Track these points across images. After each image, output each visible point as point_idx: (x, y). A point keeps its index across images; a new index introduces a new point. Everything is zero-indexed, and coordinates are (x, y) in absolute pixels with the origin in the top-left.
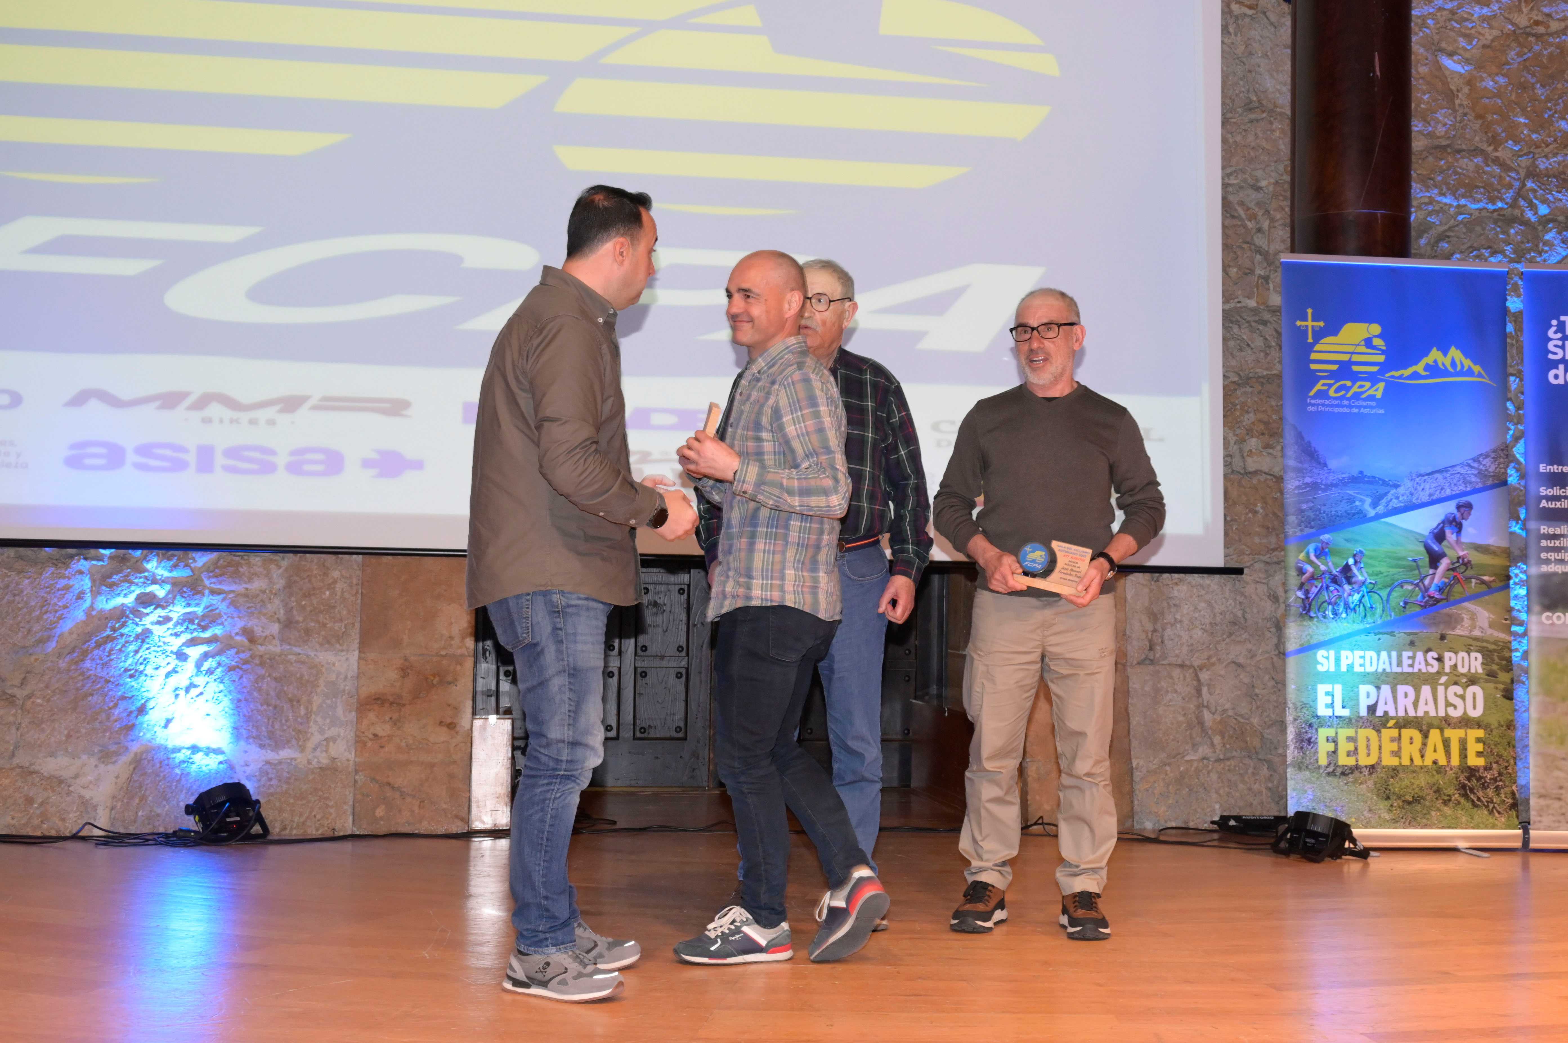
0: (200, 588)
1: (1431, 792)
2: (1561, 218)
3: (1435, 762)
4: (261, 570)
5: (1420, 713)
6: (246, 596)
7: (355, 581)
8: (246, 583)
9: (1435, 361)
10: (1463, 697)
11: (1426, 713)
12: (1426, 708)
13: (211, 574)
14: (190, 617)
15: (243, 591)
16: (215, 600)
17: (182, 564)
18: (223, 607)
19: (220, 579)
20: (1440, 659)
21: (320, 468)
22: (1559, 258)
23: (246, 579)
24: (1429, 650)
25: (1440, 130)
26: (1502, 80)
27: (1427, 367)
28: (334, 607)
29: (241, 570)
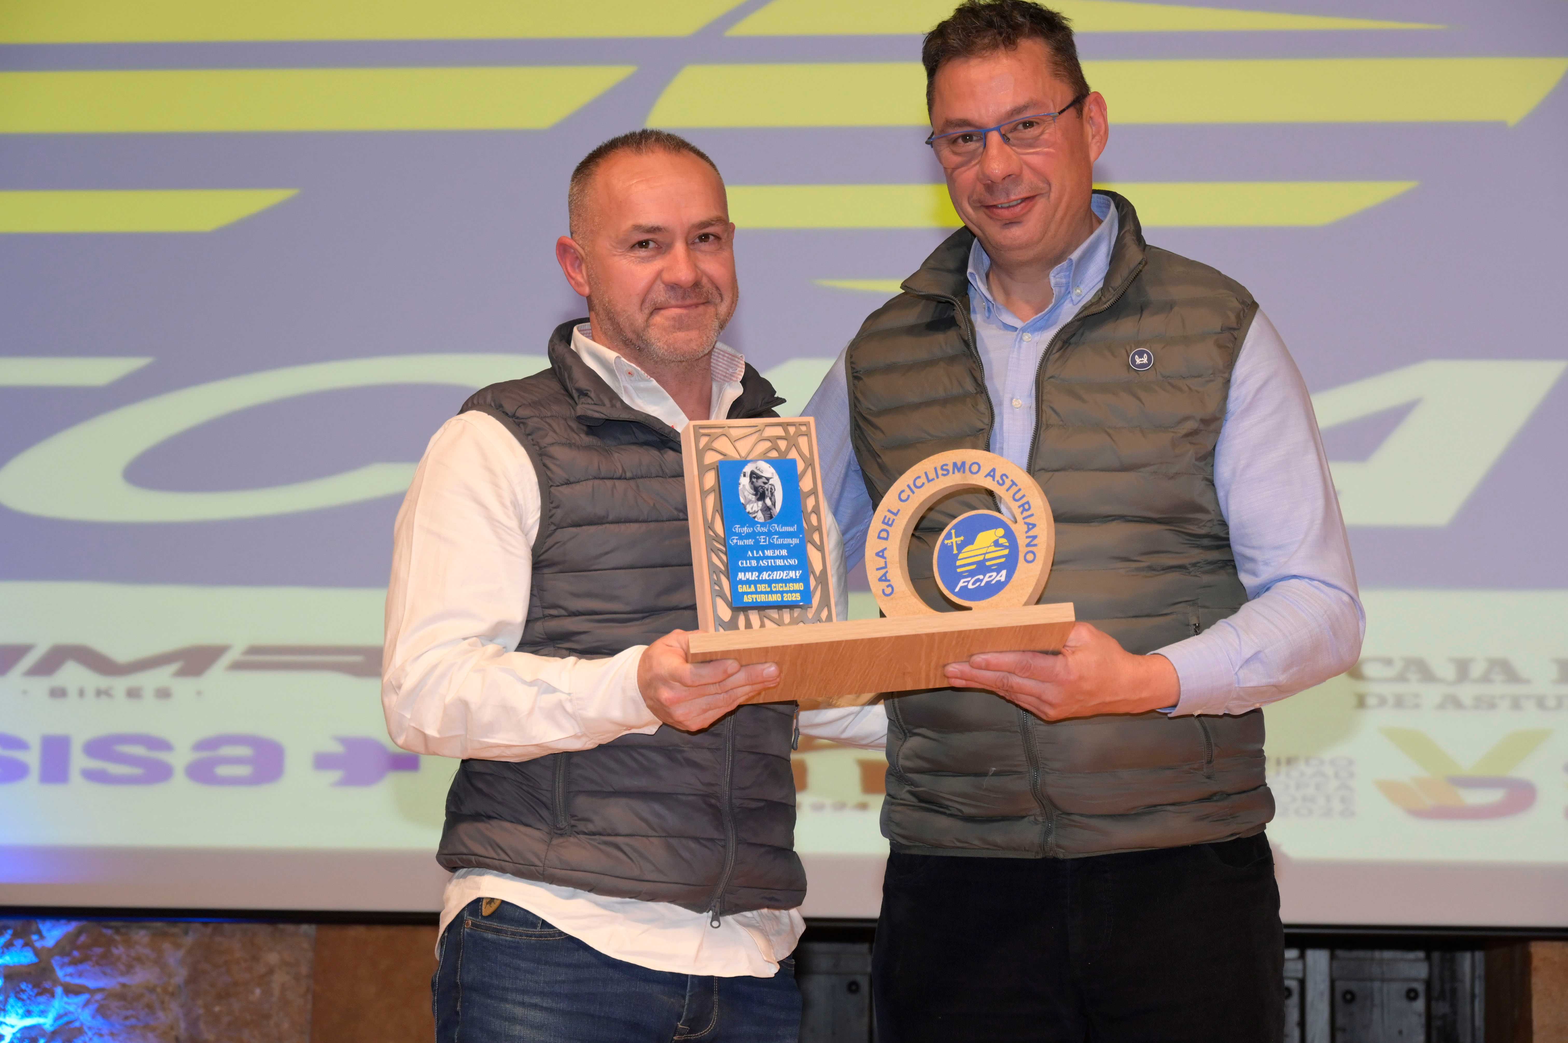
0: (47, 984)
4: (147, 951)
6: (121, 997)
7: (304, 970)
8: (122, 974)
13: (66, 960)
14: (33, 1034)
15: (118, 988)
16: (73, 1004)
17: (19, 943)
18: (85, 1017)
19: (81, 967)
21: (243, 771)
23: (122, 967)
28: (267, 1017)
29: (115, 951)
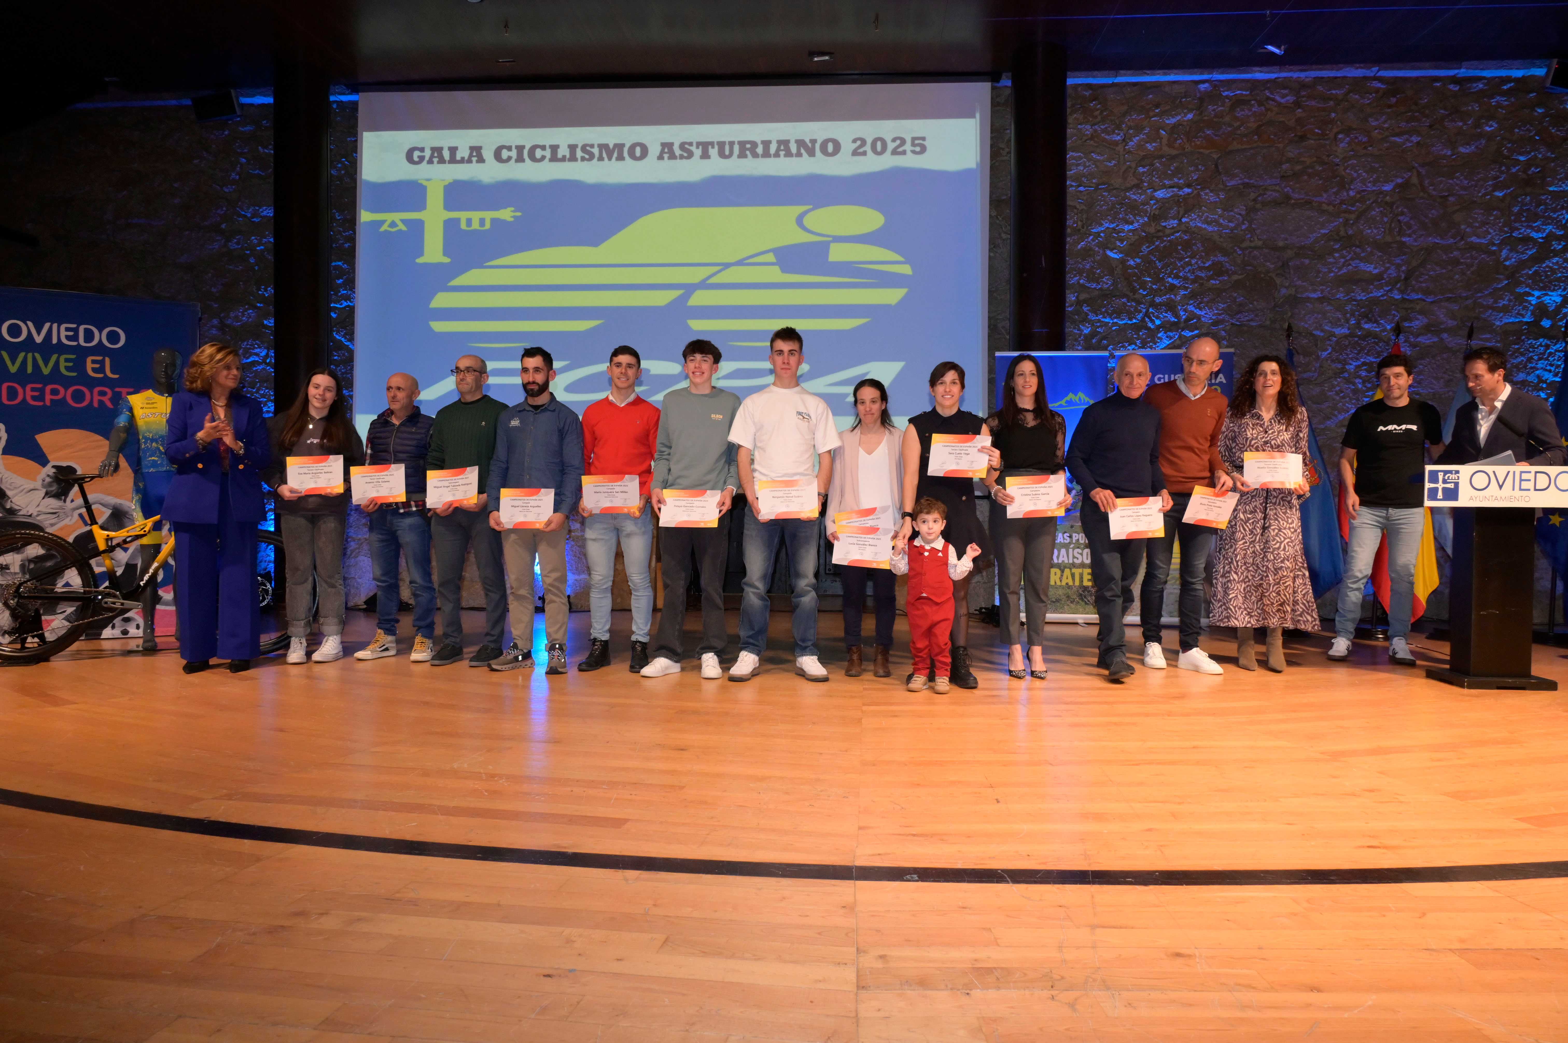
1: (1065, 597)
2: (1168, 326)
3: (1067, 584)
5: (1060, 561)
9: (1071, 399)
10: (1082, 554)
11: (1063, 561)
12: (1063, 559)
20: (1070, 537)
22: (1165, 345)
24: (1065, 532)
25: (1105, 286)
26: (1138, 260)
27: (1067, 402)
